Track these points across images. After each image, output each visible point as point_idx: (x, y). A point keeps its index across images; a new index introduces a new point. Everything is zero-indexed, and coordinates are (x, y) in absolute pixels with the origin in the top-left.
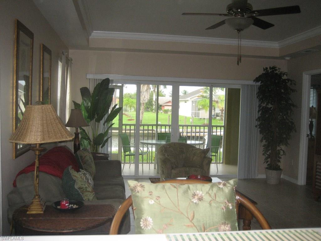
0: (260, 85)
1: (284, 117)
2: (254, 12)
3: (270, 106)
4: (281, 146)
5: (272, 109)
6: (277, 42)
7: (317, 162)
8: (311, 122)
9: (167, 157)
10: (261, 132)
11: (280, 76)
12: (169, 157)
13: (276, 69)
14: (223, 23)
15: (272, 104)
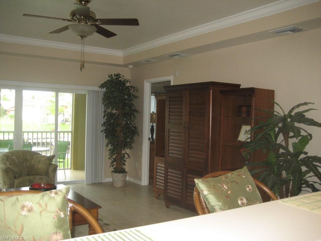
0: (106, 91)
1: (128, 122)
2: (97, 20)
3: (114, 111)
4: (125, 150)
5: (116, 115)
6: (121, 51)
7: (157, 163)
8: (153, 127)
9: (9, 166)
10: (106, 137)
11: (123, 83)
12: (11, 166)
13: (120, 76)
14: (66, 28)
15: (116, 110)
